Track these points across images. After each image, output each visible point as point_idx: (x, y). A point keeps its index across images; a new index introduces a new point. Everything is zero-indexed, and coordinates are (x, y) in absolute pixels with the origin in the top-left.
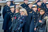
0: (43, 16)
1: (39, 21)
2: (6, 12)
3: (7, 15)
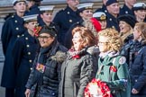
0: (48, 52)
1: (37, 68)
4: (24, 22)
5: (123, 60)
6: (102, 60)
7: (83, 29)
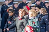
2: (4, 11)
3: (5, 14)
4: (8, 7)
5: (37, 20)
6: (30, 20)
7: (23, 10)
